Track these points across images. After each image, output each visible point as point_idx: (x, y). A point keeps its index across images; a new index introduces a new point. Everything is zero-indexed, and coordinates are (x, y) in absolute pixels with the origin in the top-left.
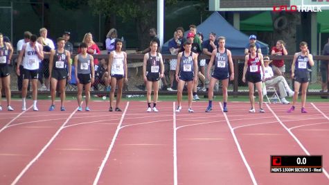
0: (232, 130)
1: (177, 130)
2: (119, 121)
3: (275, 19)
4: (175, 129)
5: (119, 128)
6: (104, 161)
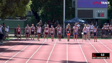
0: (80, 45)
4: (67, 45)
6: (51, 52)
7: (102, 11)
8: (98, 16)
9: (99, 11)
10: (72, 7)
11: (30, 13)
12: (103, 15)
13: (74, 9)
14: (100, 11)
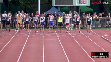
0: (58, 37)
1: (44, 37)
2: (28, 35)
3: (70, 8)
4: (43, 37)
5: (28, 37)
8: (79, 3)
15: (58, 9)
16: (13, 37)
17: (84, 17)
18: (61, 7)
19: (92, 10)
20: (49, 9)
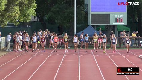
0: (94, 57)
1: (80, 57)
2: (64, 54)
3: (106, 27)
5: (64, 56)
6: (60, 65)
7: (120, 16)
8: (116, 22)
9: (116, 16)
10: (85, 11)
11: (35, 18)
12: (121, 20)
13: (87, 14)
14: (118, 16)
15: (94, 28)
16: (49, 56)
17: (121, 36)
18: (97, 26)
19: (128, 29)
20: (85, 28)
